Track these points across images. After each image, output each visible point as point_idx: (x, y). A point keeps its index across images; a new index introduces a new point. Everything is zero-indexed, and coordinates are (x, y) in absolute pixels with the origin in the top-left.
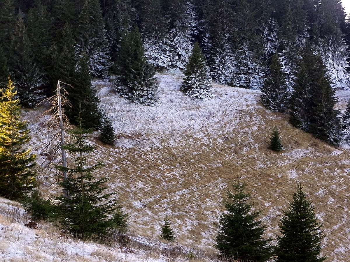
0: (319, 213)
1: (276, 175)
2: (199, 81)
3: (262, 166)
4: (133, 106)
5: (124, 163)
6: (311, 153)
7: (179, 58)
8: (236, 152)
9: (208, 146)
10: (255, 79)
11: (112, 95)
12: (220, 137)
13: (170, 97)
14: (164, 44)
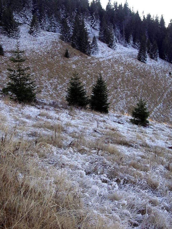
0: (84, 81)
1: (68, 66)
2: (36, 29)
3: (62, 63)
4: (10, 39)
5: (8, 62)
6: (80, 58)
7: (27, 20)
8: (52, 58)
9: (41, 55)
10: (58, 29)
11: (1, 35)
12: (45, 52)
13: (25, 36)
14: (21, 14)
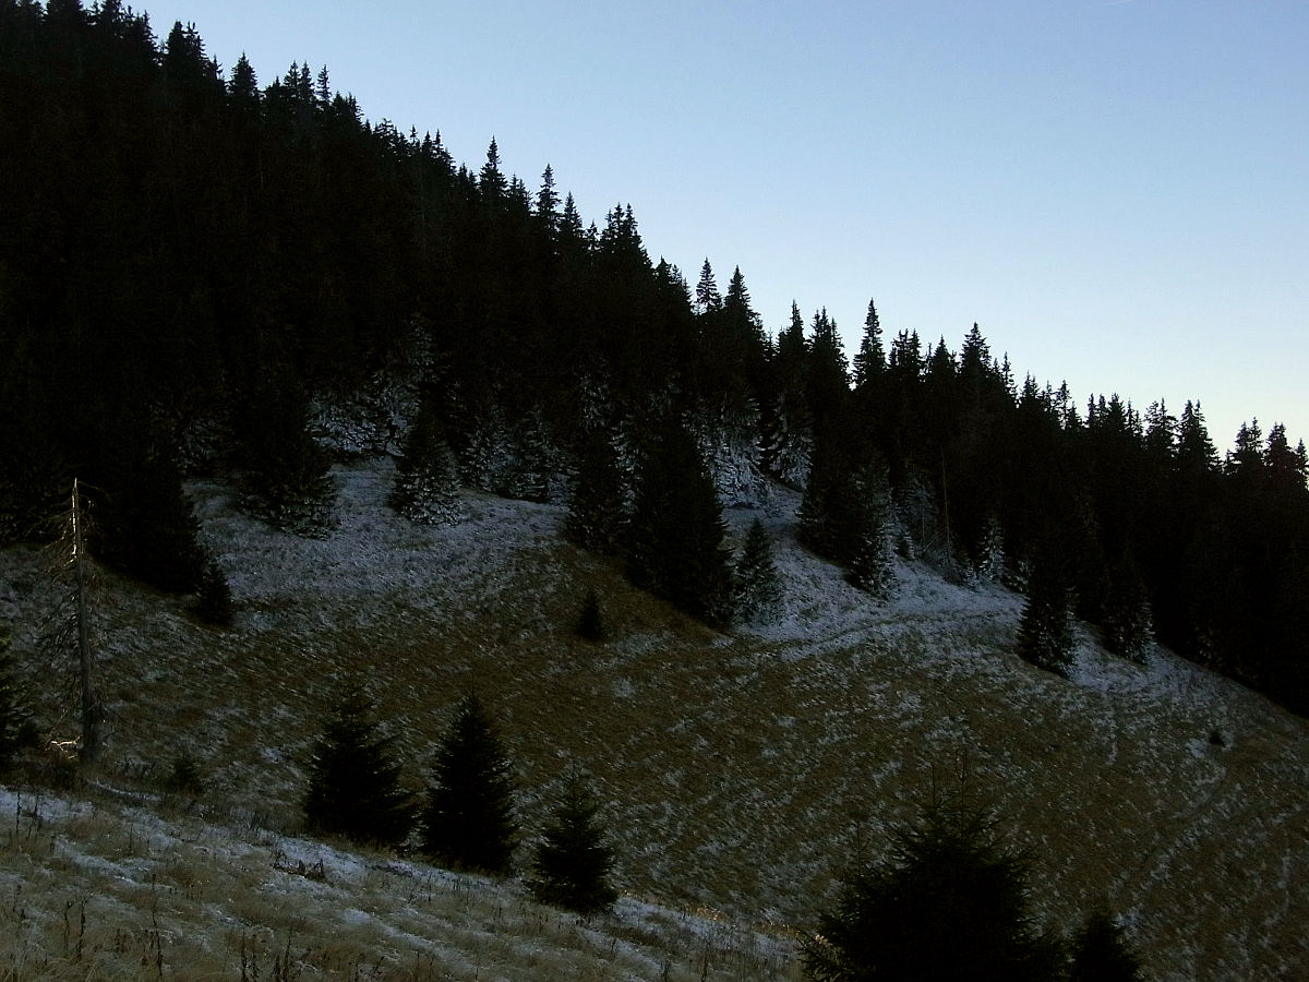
0: (673, 771)
1: (588, 689)
2: (430, 485)
3: (558, 670)
4: (279, 540)
5: (250, 663)
6: (668, 642)
7: (392, 435)
8: (503, 640)
9: (442, 627)
10: (559, 482)
11: (232, 516)
12: (470, 607)
13: (363, 519)
14: (357, 403)
